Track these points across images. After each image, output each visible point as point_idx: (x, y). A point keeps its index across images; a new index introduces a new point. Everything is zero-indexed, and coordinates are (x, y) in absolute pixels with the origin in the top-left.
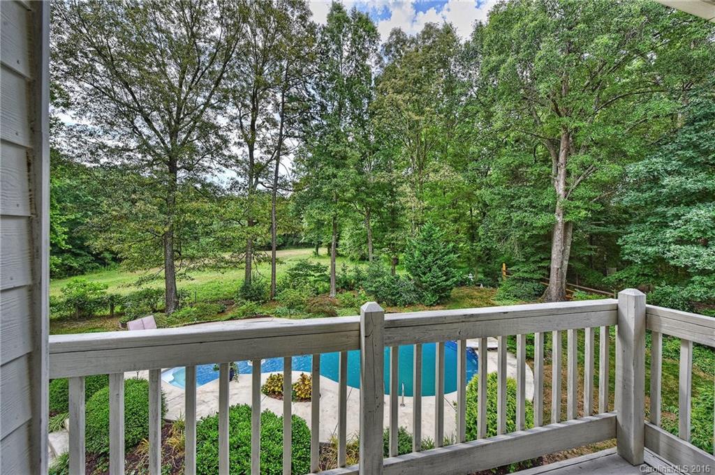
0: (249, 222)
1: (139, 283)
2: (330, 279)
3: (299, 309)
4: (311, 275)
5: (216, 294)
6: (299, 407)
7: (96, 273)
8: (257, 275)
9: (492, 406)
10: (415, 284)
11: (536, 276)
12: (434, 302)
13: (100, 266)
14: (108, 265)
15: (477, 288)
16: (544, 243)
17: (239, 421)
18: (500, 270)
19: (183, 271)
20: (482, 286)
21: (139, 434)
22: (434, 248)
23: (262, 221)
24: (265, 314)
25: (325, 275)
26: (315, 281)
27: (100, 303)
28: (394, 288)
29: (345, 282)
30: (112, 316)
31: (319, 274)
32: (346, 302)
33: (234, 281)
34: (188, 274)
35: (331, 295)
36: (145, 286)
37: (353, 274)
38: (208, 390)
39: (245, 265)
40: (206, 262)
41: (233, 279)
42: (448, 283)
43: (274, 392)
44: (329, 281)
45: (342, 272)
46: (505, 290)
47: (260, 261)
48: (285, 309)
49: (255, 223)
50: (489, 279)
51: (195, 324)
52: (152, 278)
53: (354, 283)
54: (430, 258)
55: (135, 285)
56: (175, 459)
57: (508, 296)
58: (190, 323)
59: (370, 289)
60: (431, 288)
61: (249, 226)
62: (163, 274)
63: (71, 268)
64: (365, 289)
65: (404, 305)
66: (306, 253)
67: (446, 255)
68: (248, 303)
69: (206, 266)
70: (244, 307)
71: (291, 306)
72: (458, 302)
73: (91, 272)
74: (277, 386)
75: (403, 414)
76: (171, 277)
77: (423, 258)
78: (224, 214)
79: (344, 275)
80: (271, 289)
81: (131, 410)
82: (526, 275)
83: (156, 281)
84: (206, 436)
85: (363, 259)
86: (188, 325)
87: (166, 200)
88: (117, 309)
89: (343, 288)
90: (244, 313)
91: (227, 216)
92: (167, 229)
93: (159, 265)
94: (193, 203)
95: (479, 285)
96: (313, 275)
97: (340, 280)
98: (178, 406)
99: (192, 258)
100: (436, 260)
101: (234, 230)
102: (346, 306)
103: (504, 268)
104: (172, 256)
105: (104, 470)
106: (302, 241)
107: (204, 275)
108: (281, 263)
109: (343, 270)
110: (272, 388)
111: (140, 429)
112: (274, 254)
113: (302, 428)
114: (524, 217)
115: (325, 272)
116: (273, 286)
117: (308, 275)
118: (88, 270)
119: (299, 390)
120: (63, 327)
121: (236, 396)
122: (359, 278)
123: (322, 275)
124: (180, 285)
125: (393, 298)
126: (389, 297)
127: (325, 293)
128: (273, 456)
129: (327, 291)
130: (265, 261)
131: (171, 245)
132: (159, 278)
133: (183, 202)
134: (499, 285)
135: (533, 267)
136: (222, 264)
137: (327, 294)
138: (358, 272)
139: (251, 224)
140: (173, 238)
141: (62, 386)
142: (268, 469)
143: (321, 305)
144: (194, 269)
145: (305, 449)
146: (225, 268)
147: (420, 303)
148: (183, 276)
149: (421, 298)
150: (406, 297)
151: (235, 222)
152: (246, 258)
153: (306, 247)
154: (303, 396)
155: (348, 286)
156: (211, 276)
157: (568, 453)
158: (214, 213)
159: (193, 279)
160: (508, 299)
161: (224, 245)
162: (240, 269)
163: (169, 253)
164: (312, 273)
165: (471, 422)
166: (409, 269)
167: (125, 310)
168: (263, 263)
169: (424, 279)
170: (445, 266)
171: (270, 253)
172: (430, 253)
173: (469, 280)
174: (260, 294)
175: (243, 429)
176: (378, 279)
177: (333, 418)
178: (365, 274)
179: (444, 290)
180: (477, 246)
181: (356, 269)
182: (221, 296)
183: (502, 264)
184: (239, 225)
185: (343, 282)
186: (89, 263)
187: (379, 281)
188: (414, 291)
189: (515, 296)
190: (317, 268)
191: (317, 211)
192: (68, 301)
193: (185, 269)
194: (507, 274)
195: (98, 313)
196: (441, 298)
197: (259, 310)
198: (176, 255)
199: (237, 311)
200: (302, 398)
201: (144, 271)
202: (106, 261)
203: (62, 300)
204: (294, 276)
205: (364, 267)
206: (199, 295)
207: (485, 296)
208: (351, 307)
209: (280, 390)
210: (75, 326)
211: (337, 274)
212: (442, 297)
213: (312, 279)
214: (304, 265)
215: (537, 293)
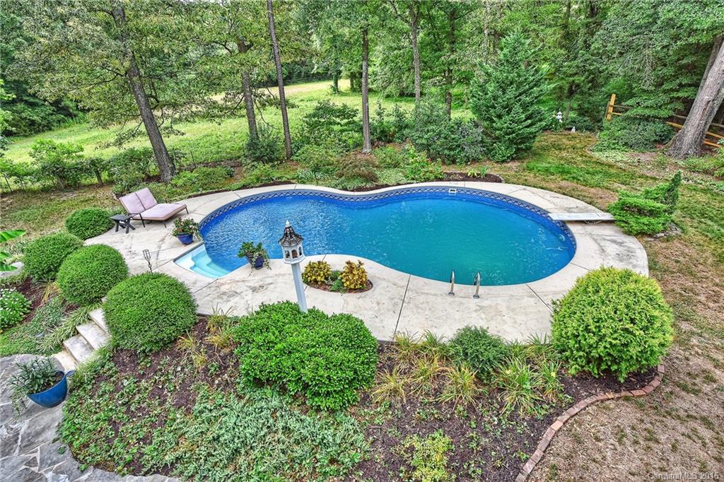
0: (239, 45)
1: (119, 142)
2: (362, 128)
3: (327, 171)
4: (335, 123)
5: (218, 153)
6: (349, 298)
7: (65, 128)
8: (264, 126)
9: (615, 313)
10: (483, 132)
11: (664, 113)
12: (508, 157)
13: (66, 118)
14: (75, 116)
15: (566, 132)
16: (694, 58)
17: (284, 324)
18: (605, 105)
19: (167, 123)
20: (573, 130)
21: (174, 332)
22: (519, 76)
23: (259, 43)
24: (284, 179)
25: (354, 122)
26: (342, 131)
27: (81, 169)
28: (453, 139)
29: (383, 132)
30: (101, 185)
31: (346, 121)
32: (388, 160)
33: (235, 133)
34: (175, 127)
35: (365, 150)
36: (127, 146)
37: (392, 119)
38: (237, 279)
39: (245, 111)
40: (194, 109)
41: (234, 130)
42: (533, 129)
43: (316, 281)
44: (361, 130)
45: (377, 117)
46: (612, 136)
47: (264, 105)
48: (309, 173)
49: (249, 47)
50: (586, 118)
51: (201, 195)
52: (133, 134)
53: (395, 132)
54: (511, 92)
55: (115, 145)
56: (220, 356)
57: (614, 144)
58: (195, 193)
59: (419, 141)
60: (507, 137)
61: (240, 52)
62: (143, 128)
63: (33, 123)
64: (413, 141)
65: (466, 162)
66: (321, 89)
67: (535, 85)
68: (260, 165)
69: (194, 115)
70: (257, 172)
71: (316, 169)
72: (540, 155)
73: (60, 127)
74: (319, 275)
75: (478, 308)
76: (154, 132)
77: (500, 93)
78: (201, 34)
79: (380, 122)
80: (286, 144)
81: (155, 310)
82: (647, 112)
83: (139, 138)
84: (250, 340)
85: (405, 95)
86: (195, 196)
87: (112, 14)
88: (105, 176)
89: (379, 139)
90: (258, 179)
91: (207, 37)
92: (127, 64)
93: (135, 117)
94: (152, 16)
95: (570, 129)
96: (339, 123)
97: (375, 129)
98: (208, 298)
99: (174, 106)
100: (520, 94)
101: (221, 59)
102: (388, 166)
103: (612, 102)
104: (147, 105)
105: (148, 366)
106: (314, 71)
107: (195, 126)
108: (293, 106)
109: (379, 114)
110: (314, 278)
111: (173, 327)
112: (282, 92)
113: (362, 333)
114: (681, 13)
115: (354, 118)
116: (288, 140)
117: (331, 123)
118: (55, 124)
119: (347, 280)
120: (51, 200)
121: (272, 286)
122: (401, 126)
123: (349, 123)
124: (170, 142)
125: (452, 153)
126: (446, 152)
127: (356, 147)
128: (332, 363)
129: (358, 145)
130: (271, 105)
131: (141, 87)
132: (140, 133)
133: (136, 16)
134: (601, 129)
135: (663, 98)
136: (216, 111)
137: (358, 148)
138: (400, 116)
139: (244, 48)
140: (140, 77)
141: (69, 280)
142: (329, 376)
143: (356, 166)
144: (180, 120)
145: (367, 354)
146: (220, 117)
147: (489, 159)
148: (170, 131)
149: (489, 153)
150: (471, 151)
151: (218, 45)
152: (246, 101)
153: (320, 80)
154: (352, 287)
155: (386, 136)
156: (205, 127)
157: (691, 354)
158: (185, 32)
159: (183, 134)
160: (614, 149)
161: (212, 83)
162: (239, 117)
163: (142, 100)
164: (338, 120)
165: (581, 329)
166: (476, 109)
167: (115, 177)
168: (268, 108)
169: (498, 124)
170: (532, 103)
171: (275, 91)
172: (512, 83)
173: (556, 122)
174: (273, 152)
175: (292, 333)
176: (431, 127)
177: (392, 312)
178: (409, 118)
179: (525, 139)
180: (570, 67)
181: (397, 110)
182: (224, 155)
183: (610, 95)
184: (226, 51)
185: (378, 131)
186: (52, 114)
187: (434, 131)
188: (482, 142)
189: (626, 144)
190: (344, 113)
191: (338, 20)
192: (44, 168)
193: (170, 120)
194: (615, 110)
195: (83, 181)
196: (518, 150)
197: (276, 175)
198: (151, 102)
199: (249, 177)
200: (351, 289)
201: (119, 126)
202: (71, 111)
203: (36, 167)
204: (313, 126)
205: (408, 108)
206: (197, 154)
207: (578, 145)
208: (395, 167)
209: (323, 280)
210: (65, 198)
211: (371, 120)
212: (522, 149)
213: (336, 128)
214: (324, 109)
215: (657, 138)
